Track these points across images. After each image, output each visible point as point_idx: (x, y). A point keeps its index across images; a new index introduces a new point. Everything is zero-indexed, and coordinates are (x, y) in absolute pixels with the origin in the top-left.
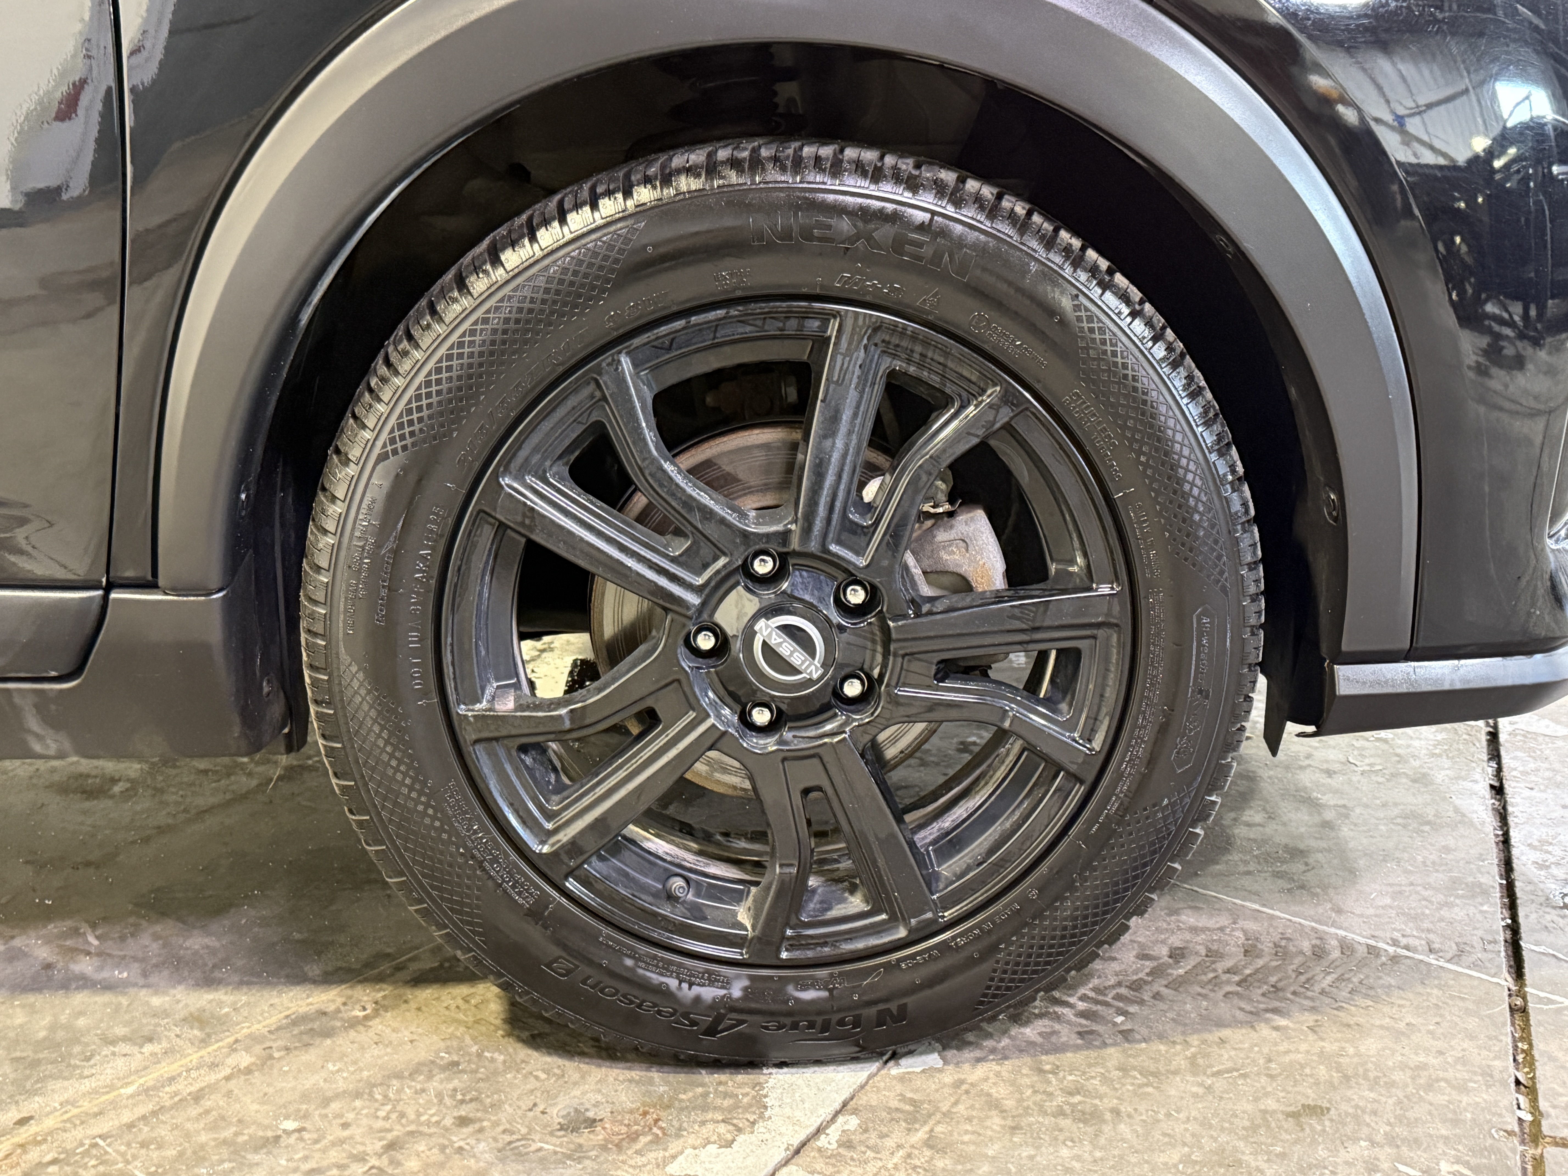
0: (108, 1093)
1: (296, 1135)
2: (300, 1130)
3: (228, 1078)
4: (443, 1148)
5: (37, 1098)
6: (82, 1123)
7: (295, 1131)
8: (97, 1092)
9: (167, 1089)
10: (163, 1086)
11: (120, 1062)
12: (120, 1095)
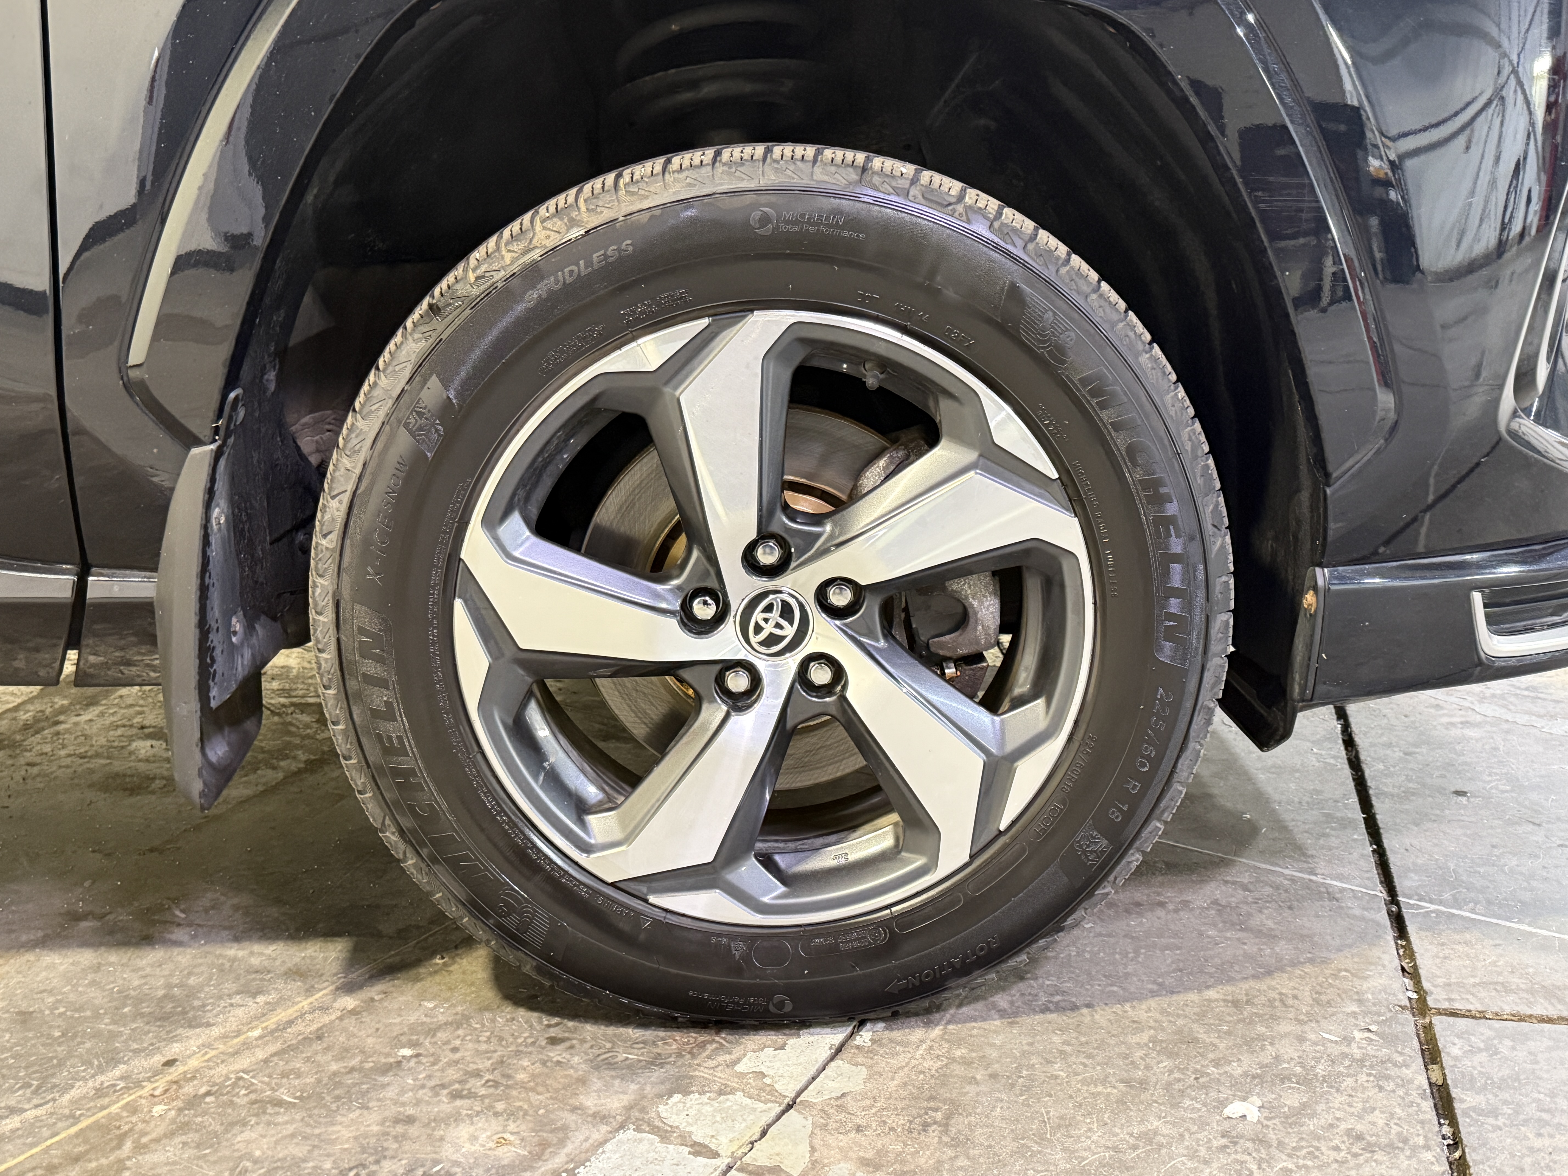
0: (236, 1037)
1: (414, 1060)
2: (417, 1055)
3: (341, 1018)
4: (544, 1063)
5: (175, 1045)
6: (223, 1062)
7: (411, 1057)
8: (227, 1037)
9: (289, 1030)
10: (285, 1029)
11: (240, 1012)
12: (247, 1038)
